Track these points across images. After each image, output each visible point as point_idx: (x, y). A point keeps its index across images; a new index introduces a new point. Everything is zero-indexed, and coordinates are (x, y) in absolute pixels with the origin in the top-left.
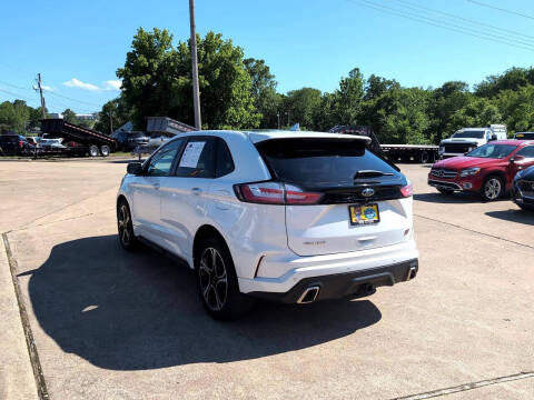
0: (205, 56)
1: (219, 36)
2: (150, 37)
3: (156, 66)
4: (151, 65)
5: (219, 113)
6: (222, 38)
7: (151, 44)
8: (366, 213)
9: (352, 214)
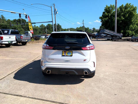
0: (124, 11)
1: (130, 4)
2: (109, 7)
3: (110, 15)
4: (108, 15)
5: (127, 27)
6: (131, 5)
7: (109, 9)
8: (68, 53)
9: (63, 53)
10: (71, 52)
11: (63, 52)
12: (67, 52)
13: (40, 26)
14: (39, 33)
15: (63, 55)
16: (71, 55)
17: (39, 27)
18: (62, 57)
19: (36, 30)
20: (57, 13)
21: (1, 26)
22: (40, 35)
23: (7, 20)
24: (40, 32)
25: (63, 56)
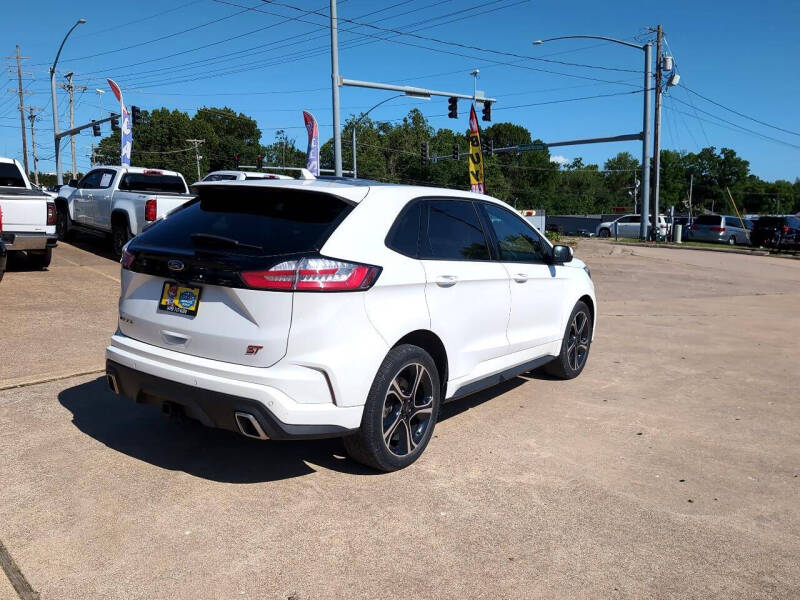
8: (183, 296)
9: (166, 294)
10: (196, 292)
11: (168, 286)
12: (182, 289)
13: (610, 165)
14: (596, 204)
15: (163, 303)
16: (193, 308)
17: (601, 169)
18: (158, 312)
19: (579, 185)
20: (670, 83)
21: (407, 162)
22: (599, 217)
23: (433, 134)
24: (600, 201)
25: (162, 308)
